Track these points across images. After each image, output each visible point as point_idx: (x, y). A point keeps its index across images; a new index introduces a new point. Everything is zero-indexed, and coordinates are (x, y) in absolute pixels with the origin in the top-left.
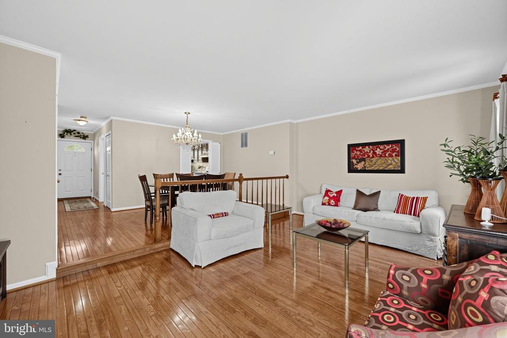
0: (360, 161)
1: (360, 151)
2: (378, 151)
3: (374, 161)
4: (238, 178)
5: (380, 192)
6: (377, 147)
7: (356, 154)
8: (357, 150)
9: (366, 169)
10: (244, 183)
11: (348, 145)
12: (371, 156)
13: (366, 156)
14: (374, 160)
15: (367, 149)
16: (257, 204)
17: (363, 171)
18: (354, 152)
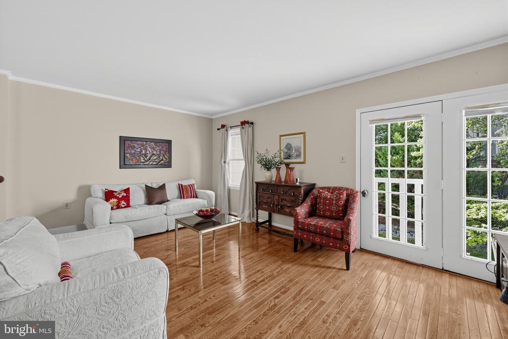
3: (148, 157)
5: (164, 184)
11: (120, 137)
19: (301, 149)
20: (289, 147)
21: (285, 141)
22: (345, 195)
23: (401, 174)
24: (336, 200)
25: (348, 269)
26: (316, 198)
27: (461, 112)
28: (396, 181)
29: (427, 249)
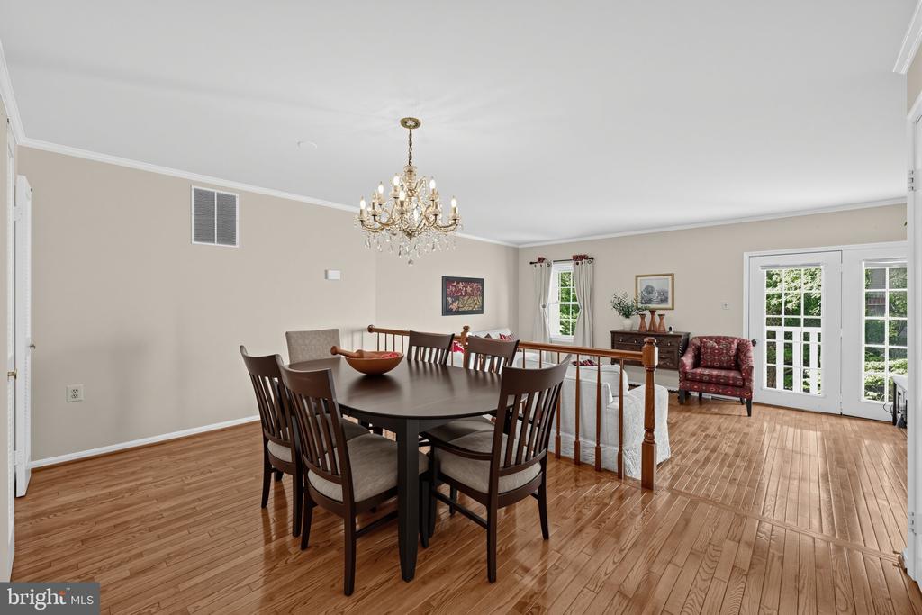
0: (455, 301)
1: (455, 286)
2: (468, 289)
3: (465, 301)
6: (468, 285)
7: (451, 291)
8: (452, 286)
9: (460, 310)
11: (443, 277)
12: (463, 294)
13: (460, 294)
14: (466, 298)
15: (461, 285)
17: (458, 313)
18: (449, 289)
19: (667, 292)
20: (649, 290)
21: (643, 283)
22: (736, 344)
23: (796, 323)
24: (727, 350)
25: (749, 415)
26: (698, 349)
27: (860, 263)
28: (789, 329)
29: (825, 397)
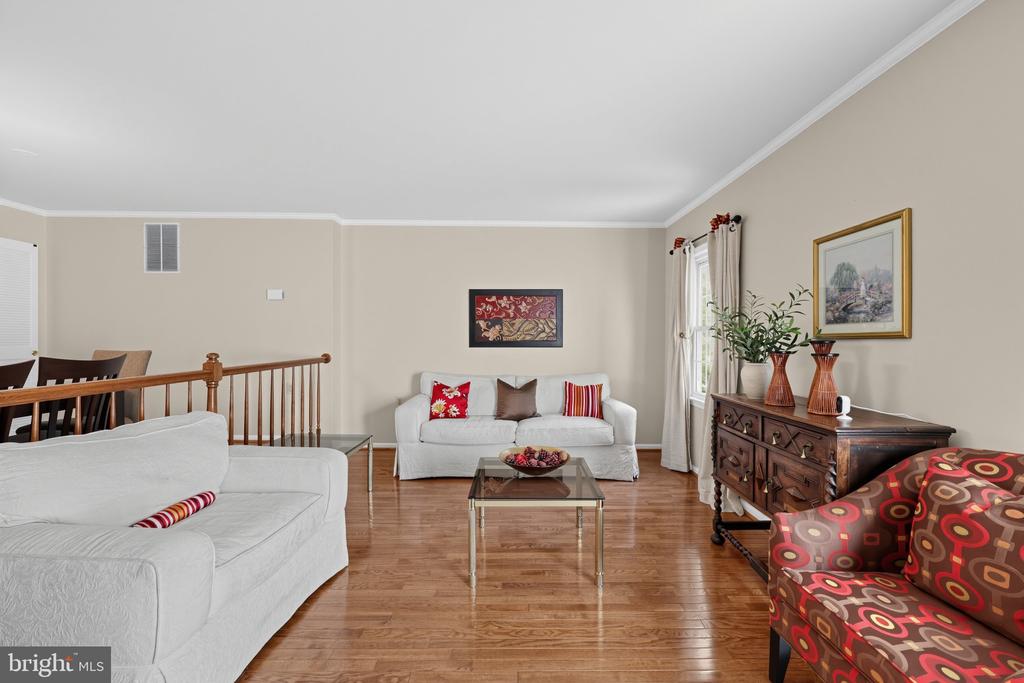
0: (493, 325)
1: (493, 304)
2: (523, 307)
3: (516, 326)
4: (200, 368)
5: (535, 380)
6: (521, 300)
7: (485, 310)
8: (487, 303)
9: (504, 339)
10: (225, 381)
11: (471, 291)
12: (512, 315)
13: (504, 315)
14: (518, 322)
15: (504, 302)
16: (246, 442)
17: (499, 343)
18: (481, 307)
20: (845, 278)
21: (834, 255)
26: (914, 495)
